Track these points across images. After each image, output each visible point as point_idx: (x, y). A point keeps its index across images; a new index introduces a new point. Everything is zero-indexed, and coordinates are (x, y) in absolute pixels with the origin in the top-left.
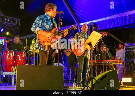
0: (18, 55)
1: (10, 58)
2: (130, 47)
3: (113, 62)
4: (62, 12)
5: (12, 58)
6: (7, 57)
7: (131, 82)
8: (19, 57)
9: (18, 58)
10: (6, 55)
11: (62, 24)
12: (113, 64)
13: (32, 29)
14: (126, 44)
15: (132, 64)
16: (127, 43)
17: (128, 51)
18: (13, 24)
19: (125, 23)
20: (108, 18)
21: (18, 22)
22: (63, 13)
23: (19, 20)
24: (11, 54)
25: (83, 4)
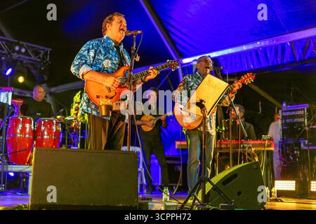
0: (43, 128)
1: (25, 134)
2: (293, 113)
3: (254, 146)
4: (139, 32)
5: (29, 134)
6: (18, 131)
7: (294, 189)
8: (46, 133)
9: (43, 135)
10: (17, 126)
11: (138, 59)
12: (253, 149)
13: (73, 69)
14: (284, 105)
15: (296, 150)
16: (287, 105)
17: (288, 121)
18: (33, 58)
19: (282, 60)
20: (245, 48)
21: (46, 54)
22: (140, 34)
23: (46, 49)
24: (27, 125)
25: (189, 16)
